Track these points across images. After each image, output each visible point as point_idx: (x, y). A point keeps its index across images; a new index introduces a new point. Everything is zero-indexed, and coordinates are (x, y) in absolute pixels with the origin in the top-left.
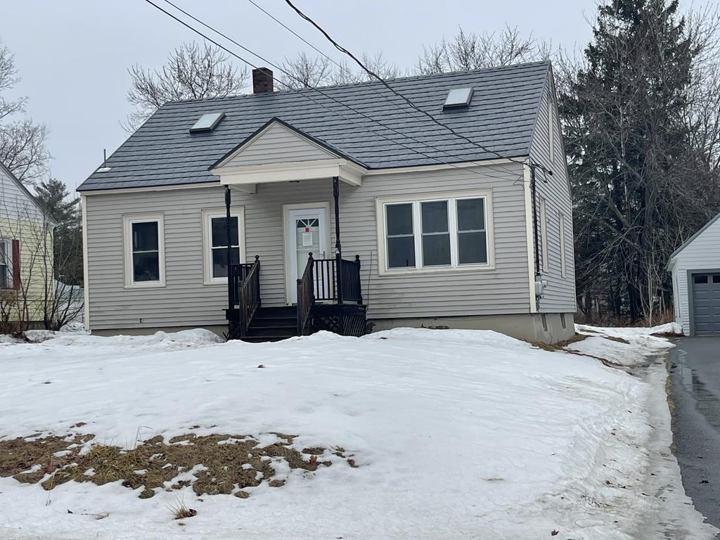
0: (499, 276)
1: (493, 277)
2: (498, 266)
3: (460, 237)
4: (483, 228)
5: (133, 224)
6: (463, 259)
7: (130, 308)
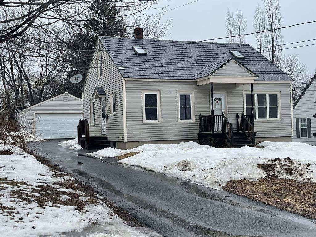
0: (283, 123)
1: (281, 123)
2: (282, 119)
3: (270, 108)
4: (277, 105)
5: (145, 95)
6: (271, 117)
7: (145, 132)
